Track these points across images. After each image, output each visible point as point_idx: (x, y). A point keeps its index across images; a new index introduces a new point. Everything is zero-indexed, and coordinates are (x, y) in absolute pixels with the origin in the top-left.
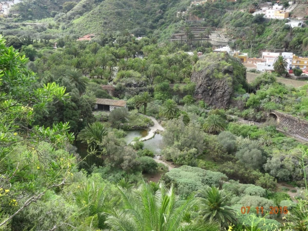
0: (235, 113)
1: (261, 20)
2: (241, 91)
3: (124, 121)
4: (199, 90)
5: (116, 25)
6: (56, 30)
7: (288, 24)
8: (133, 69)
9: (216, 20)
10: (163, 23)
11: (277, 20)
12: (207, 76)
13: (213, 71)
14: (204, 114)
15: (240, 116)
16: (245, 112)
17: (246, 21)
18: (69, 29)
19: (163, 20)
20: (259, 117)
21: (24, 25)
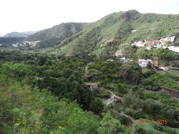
0: (142, 87)
1: (135, 47)
2: (143, 78)
3: (99, 93)
4: (124, 77)
5: (78, 49)
6: (54, 52)
7: (146, 48)
8: (94, 68)
9: (117, 47)
10: (96, 49)
11: (141, 47)
12: (128, 71)
13: (130, 69)
14: (128, 87)
15: (145, 88)
16: (147, 87)
17: (129, 47)
18: (60, 52)
19: (96, 48)
20: (154, 89)
21: (42, 50)
